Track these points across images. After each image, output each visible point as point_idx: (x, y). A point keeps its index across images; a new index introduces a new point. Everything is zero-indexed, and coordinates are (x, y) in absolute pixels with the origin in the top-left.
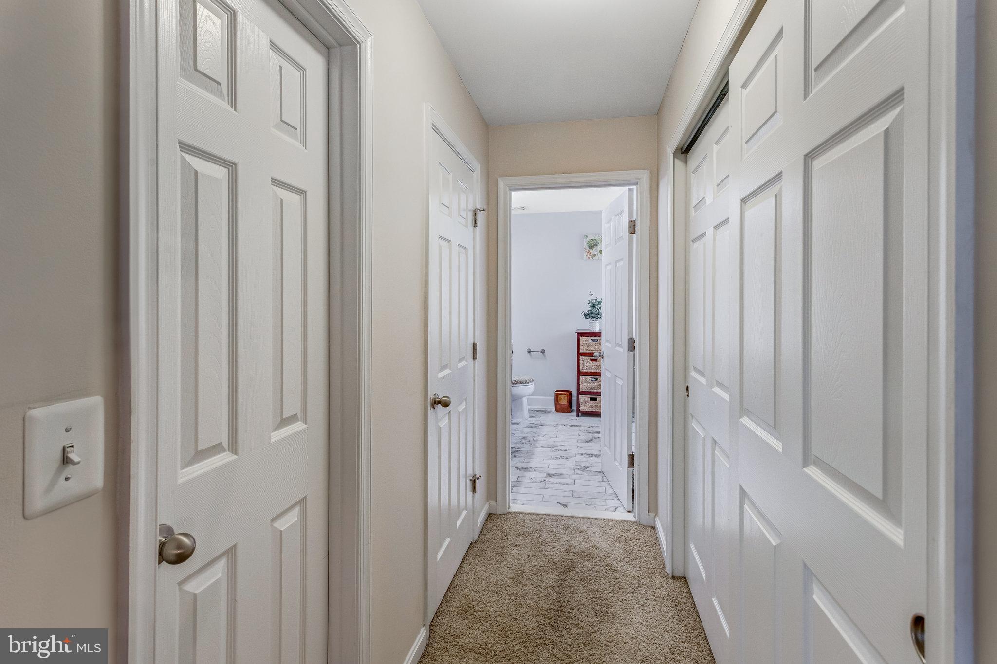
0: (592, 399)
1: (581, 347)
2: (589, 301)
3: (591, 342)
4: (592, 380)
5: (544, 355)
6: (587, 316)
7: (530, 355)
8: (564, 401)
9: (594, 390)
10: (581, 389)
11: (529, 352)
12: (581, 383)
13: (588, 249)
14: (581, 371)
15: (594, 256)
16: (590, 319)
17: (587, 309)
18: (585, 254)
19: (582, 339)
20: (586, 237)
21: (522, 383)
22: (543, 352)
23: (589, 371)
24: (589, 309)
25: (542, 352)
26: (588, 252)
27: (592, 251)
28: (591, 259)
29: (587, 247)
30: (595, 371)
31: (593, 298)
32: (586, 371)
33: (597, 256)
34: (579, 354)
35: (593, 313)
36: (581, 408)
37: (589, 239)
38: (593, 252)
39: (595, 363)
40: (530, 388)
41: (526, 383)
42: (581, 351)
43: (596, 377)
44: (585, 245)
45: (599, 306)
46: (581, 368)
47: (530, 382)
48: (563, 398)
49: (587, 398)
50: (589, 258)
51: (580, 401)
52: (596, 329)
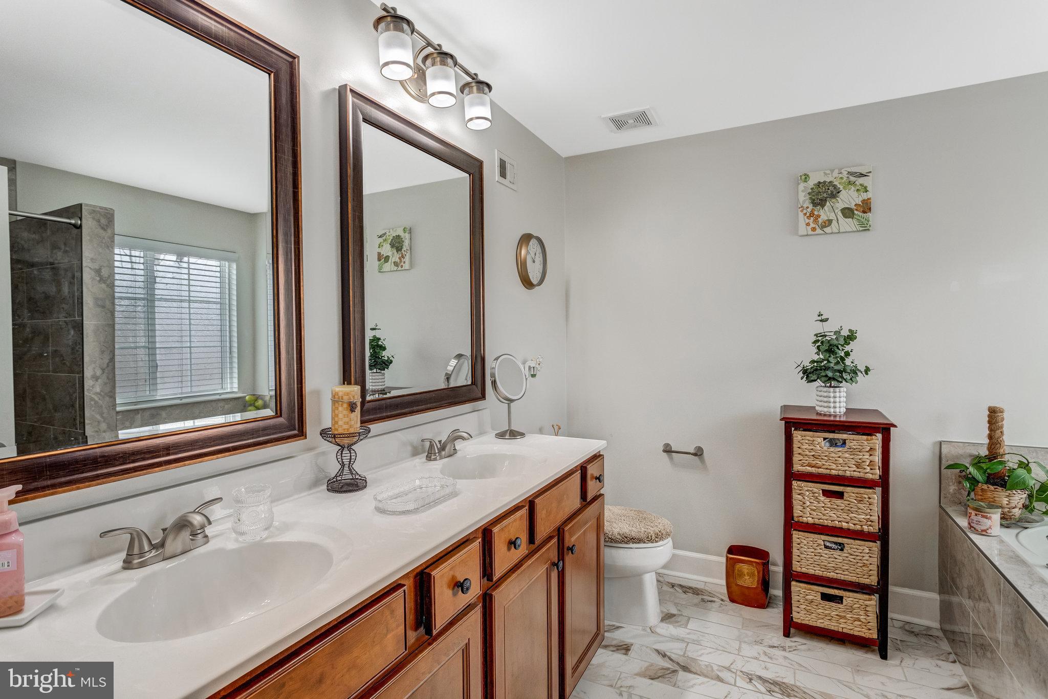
0: (825, 597)
1: (796, 458)
2: (816, 335)
3: (825, 445)
4: (826, 547)
5: (703, 461)
6: (810, 374)
7: (671, 459)
8: (749, 576)
9: (832, 575)
10: (796, 567)
11: (668, 450)
12: (795, 552)
13: (811, 207)
14: (796, 519)
15: (829, 222)
16: (819, 383)
17: (810, 355)
18: (802, 220)
19: (797, 435)
20: (806, 177)
21: (639, 541)
22: (698, 453)
23: (817, 521)
24: (816, 358)
25: (695, 455)
26: (812, 214)
27: (822, 212)
28: (819, 231)
29: (808, 204)
30: (837, 524)
31: (829, 328)
32: (810, 520)
33: (834, 222)
34: (790, 476)
35: (827, 368)
36: (795, 615)
37: (812, 183)
38: (825, 214)
39: (839, 502)
40: (660, 553)
41: (650, 540)
42: (797, 467)
43: (840, 540)
44: (803, 198)
45: (847, 348)
46: (797, 512)
47: (662, 539)
48: (746, 571)
49: (814, 593)
50: (814, 229)
51: (795, 598)
52: (838, 410)
